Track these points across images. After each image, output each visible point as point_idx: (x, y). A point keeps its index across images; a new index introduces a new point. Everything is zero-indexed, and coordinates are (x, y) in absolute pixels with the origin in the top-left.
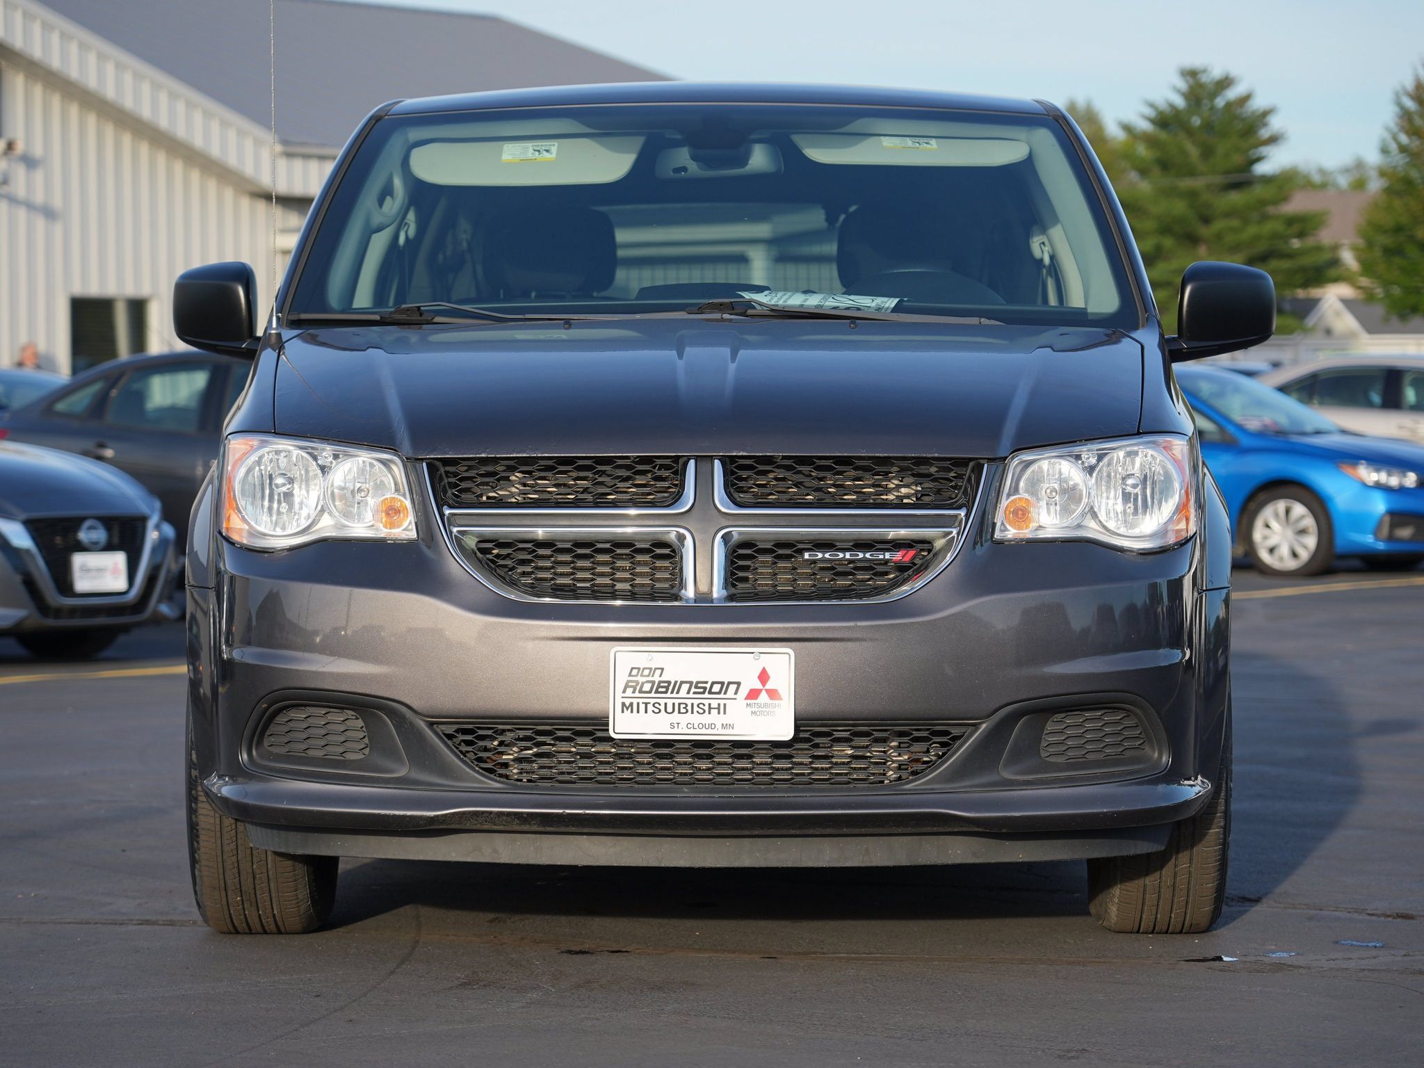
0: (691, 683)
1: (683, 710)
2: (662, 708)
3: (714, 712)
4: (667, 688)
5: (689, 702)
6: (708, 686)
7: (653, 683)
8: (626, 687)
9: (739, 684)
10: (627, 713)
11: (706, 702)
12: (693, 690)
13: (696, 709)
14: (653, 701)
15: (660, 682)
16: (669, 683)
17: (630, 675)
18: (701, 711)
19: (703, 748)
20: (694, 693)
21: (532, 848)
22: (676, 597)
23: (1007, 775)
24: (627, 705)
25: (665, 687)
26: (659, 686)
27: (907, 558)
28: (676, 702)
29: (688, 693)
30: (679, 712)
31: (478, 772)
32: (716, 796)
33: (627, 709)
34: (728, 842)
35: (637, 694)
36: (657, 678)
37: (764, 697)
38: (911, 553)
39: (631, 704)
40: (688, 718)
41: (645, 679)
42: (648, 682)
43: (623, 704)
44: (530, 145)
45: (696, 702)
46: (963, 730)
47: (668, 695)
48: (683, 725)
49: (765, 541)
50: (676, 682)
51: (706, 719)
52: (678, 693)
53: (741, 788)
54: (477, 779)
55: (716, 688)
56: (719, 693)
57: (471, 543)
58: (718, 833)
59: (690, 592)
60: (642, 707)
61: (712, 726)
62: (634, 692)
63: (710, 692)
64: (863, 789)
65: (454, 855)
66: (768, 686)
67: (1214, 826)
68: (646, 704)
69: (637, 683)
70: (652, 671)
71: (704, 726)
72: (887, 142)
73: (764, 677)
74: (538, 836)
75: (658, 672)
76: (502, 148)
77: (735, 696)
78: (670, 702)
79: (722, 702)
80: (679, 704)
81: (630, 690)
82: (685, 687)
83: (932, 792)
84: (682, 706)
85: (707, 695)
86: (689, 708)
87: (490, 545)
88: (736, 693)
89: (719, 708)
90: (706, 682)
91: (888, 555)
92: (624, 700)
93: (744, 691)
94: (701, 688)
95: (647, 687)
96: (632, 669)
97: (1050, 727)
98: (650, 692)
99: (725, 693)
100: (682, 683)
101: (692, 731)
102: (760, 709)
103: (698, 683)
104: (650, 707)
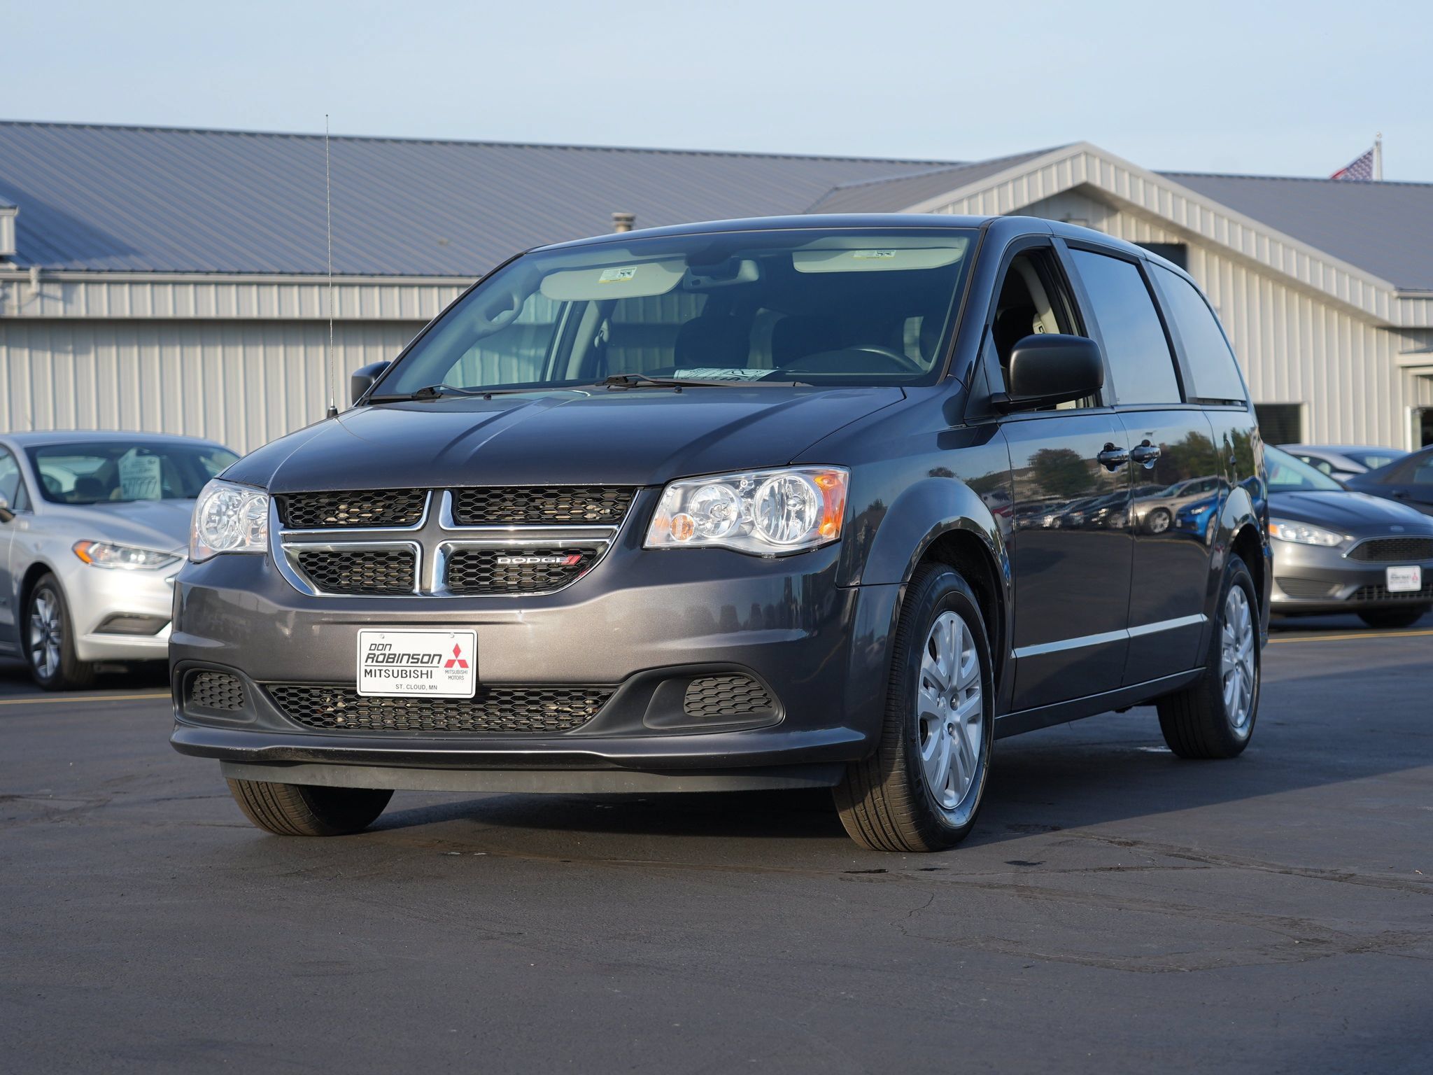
0: (409, 655)
1: (404, 675)
2: (391, 673)
3: (424, 676)
4: (394, 659)
5: (408, 669)
6: (420, 657)
7: (385, 655)
8: (368, 658)
9: (440, 656)
10: (368, 676)
11: (419, 669)
12: (411, 660)
13: (412, 674)
14: (384, 668)
15: (389, 655)
16: (395, 655)
17: (370, 650)
18: (416, 676)
19: (427, 703)
20: (412, 663)
21: (344, 776)
22: (410, 593)
23: (648, 725)
24: (368, 671)
25: (391, 658)
26: (388, 658)
27: (573, 562)
28: (400, 669)
29: (408, 662)
30: (402, 677)
31: (291, 720)
32: (434, 739)
33: (368, 674)
34: (466, 773)
35: (374, 663)
36: (387, 652)
37: (457, 666)
38: (576, 558)
39: (371, 671)
40: (408, 681)
41: (380, 652)
42: (381, 654)
43: (366, 671)
44: (619, 270)
45: (413, 669)
46: (611, 691)
47: (395, 664)
48: (404, 686)
49: (472, 551)
50: (400, 654)
51: (419, 681)
52: (401, 662)
53: (455, 733)
54: (288, 724)
55: (426, 659)
56: (428, 663)
57: (296, 555)
58: (480, 767)
59: (417, 590)
60: (378, 673)
61: (423, 687)
62: (372, 662)
63: (422, 662)
64: (540, 735)
65: (300, 779)
66: (460, 658)
67: (894, 769)
68: (380, 670)
69: (374, 655)
70: (384, 646)
71: (418, 687)
72: (857, 254)
73: (457, 651)
74: (348, 767)
75: (388, 647)
76: (602, 272)
77: (438, 665)
78: (396, 669)
79: (429, 669)
80: (402, 671)
81: (370, 660)
82: (406, 658)
83: (585, 737)
84: (404, 672)
85: (419, 664)
86: (408, 674)
87: (326, 556)
88: (439, 663)
89: (427, 674)
90: (419, 655)
91: (558, 560)
92: (366, 668)
93: (444, 661)
94: (414, 658)
95: (381, 658)
96: (372, 645)
97: (690, 689)
98: (383, 662)
99: (432, 663)
100: (403, 655)
101: (410, 691)
102: (454, 675)
103: (414, 655)
104: (383, 672)
